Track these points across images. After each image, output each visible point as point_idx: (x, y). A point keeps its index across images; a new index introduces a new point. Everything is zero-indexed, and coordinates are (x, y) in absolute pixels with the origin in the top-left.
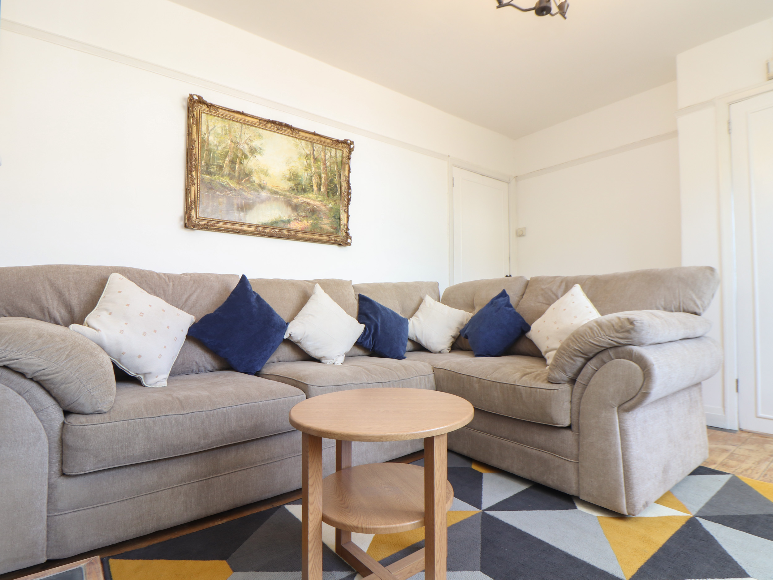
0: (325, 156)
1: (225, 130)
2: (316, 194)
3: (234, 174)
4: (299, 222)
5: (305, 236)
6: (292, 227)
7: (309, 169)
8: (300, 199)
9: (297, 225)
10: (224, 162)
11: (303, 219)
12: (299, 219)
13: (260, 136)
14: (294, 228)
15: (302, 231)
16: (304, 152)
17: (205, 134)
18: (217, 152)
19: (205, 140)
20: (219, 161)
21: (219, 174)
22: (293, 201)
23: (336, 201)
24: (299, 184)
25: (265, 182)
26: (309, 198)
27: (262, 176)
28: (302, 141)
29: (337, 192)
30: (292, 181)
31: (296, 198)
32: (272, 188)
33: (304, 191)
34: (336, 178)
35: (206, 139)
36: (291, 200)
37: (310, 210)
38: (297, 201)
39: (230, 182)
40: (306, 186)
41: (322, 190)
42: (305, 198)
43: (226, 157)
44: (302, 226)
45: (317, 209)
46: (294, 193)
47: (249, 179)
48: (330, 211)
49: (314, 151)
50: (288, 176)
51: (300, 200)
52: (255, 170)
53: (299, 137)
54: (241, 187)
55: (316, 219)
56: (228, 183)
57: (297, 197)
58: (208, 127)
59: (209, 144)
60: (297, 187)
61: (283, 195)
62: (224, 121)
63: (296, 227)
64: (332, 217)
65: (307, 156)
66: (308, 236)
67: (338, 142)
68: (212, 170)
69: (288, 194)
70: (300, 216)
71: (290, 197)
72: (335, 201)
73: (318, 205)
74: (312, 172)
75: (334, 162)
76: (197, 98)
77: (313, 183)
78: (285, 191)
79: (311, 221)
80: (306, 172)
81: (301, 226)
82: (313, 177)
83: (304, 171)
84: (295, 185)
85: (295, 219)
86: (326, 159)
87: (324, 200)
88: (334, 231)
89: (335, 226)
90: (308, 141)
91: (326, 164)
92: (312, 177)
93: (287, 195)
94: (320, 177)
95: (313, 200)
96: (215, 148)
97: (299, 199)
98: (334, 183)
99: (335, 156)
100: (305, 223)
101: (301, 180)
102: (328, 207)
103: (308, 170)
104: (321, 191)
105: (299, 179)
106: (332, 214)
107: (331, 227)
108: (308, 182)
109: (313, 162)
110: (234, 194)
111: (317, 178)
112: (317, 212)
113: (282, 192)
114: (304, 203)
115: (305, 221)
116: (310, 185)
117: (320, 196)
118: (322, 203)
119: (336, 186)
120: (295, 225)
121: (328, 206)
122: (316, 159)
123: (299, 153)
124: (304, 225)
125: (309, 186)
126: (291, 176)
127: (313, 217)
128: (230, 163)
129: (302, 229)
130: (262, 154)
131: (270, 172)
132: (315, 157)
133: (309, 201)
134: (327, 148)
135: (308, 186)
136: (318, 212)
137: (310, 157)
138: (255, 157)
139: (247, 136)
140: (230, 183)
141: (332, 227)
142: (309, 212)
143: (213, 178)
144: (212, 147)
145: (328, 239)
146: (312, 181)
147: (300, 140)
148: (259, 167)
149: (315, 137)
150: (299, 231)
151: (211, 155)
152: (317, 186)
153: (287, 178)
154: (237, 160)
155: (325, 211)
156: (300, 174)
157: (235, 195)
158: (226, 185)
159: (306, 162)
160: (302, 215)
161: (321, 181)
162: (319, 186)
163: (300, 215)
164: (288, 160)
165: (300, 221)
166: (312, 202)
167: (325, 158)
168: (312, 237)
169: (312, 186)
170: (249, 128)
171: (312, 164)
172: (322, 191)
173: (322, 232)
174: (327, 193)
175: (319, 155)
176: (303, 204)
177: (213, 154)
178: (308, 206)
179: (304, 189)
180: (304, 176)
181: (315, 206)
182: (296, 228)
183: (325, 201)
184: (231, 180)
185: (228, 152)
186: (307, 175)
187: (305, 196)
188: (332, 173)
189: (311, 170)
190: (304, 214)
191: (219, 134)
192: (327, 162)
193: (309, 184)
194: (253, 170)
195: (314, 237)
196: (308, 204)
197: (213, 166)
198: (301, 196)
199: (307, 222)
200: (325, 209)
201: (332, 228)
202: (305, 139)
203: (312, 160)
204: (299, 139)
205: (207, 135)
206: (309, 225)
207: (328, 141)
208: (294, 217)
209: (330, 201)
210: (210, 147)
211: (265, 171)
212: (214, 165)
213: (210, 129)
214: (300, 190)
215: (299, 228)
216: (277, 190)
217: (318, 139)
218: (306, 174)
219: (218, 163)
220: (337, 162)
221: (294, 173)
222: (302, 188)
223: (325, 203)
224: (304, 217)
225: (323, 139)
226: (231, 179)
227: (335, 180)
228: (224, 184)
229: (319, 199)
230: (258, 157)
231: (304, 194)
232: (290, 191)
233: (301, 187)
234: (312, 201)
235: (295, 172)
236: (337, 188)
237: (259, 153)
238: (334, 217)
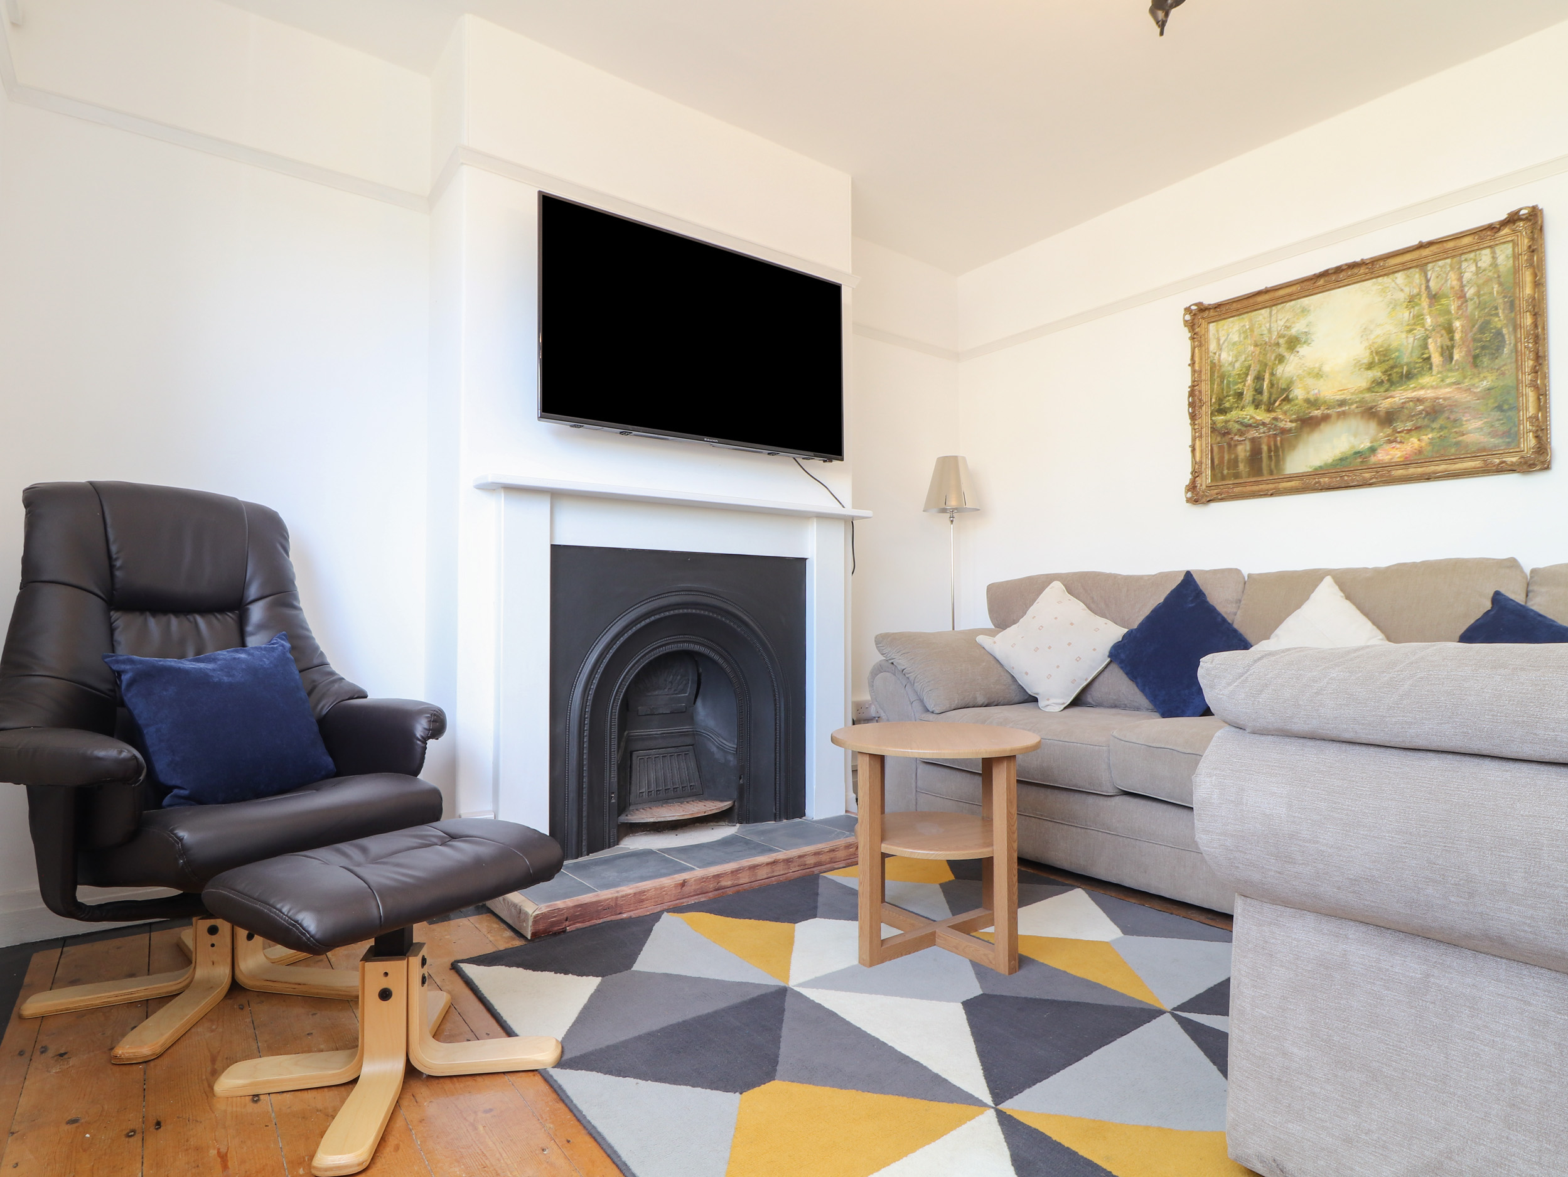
0: (1460, 279)
1: (1243, 332)
2: (1439, 373)
3: (1261, 398)
4: (1398, 446)
5: (1412, 471)
6: (1382, 460)
7: (1418, 324)
8: (1400, 396)
9: (1393, 452)
10: (1244, 385)
11: (1407, 436)
12: (1399, 439)
13: (1305, 311)
14: (1387, 461)
15: (1406, 463)
16: (1402, 296)
17: (1215, 353)
18: (1235, 372)
19: (1215, 363)
20: (1236, 387)
21: (1237, 407)
22: (1381, 406)
23: (1503, 369)
24: (1392, 368)
25: (1316, 391)
26: (1422, 388)
27: (1310, 381)
28: (1396, 275)
29: (1504, 347)
30: (1376, 367)
31: (1387, 398)
32: (1332, 398)
33: (1409, 376)
34: (1497, 315)
35: (1216, 361)
36: (1375, 406)
37: (1427, 412)
38: (1391, 403)
39: (1255, 413)
40: (1412, 365)
41: (1456, 357)
42: (1410, 391)
43: (1247, 375)
44: (1405, 453)
45: (1446, 403)
46: (1382, 389)
47: (1287, 396)
48: (1483, 398)
49: (1428, 281)
50: (1366, 361)
51: (1397, 399)
52: (1298, 375)
53: (1387, 272)
54: (1273, 415)
55: (1441, 428)
56: (1252, 417)
57: (1390, 395)
58: (1218, 339)
59: (1220, 366)
60: (1390, 375)
61: (1356, 402)
62: (1243, 318)
63: (1389, 457)
64: (1491, 411)
65: (1412, 301)
66: (1420, 470)
67: (1493, 229)
68: (1227, 405)
69: (1368, 396)
70: (1399, 432)
71: (1374, 401)
72: (1498, 369)
73: (1448, 395)
74: (1426, 330)
75: (1489, 280)
76: (1196, 308)
77: (1429, 353)
78: (1361, 392)
79: (1430, 436)
80: (1410, 335)
81: (1403, 451)
82: (1429, 338)
83: (1404, 335)
84: (1384, 373)
85: (1390, 442)
86: (1464, 283)
87: (1465, 377)
88: (1501, 441)
89: (1505, 428)
90: (1410, 268)
91: (1465, 294)
92: (1426, 338)
93: (1367, 399)
94: (1450, 331)
95: (1432, 387)
96: (1230, 368)
97: (1394, 397)
98: (1492, 329)
99: (1491, 265)
100: (1412, 444)
101: (1398, 357)
102: (1479, 390)
103: (1416, 329)
104: (1454, 362)
105: (1393, 356)
106: (1491, 403)
107: (1489, 433)
108: (1416, 353)
109: (1427, 307)
110: (1262, 431)
111: (1442, 336)
112: (1444, 411)
113: (1354, 397)
114: (1408, 402)
115: (1412, 439)
116: (1422, 358)
117: (1450, 374)
118: (1458, 386)
119: (1499, 334)
120: (1388, 455)
121: (1477, 388)
122: (1434, 298)
123: (1391, 303)
124: (1411, 447)
125: (1420, 362)
126: (1374, 358)
127: (1434, 425)
128: (1254, 382)
129: (1406, 458)
130: (1309, 342)
131: (1326, 368)
132: (1434, 293)
133: (1421, 393)
134: (1464, 257)
135: (1417, 363)
136: (1448, 410)
137: (1420, 299)
138: (1298, 352)
139: (1281, 323)
140: (1255, 416)
141: (1494, 434)
142: (1424, 418)
143: (1229, 416)
144: (1227, 368)
145: (1479, 466)
146: (1427, 348)
147: (1391, 276)
148: (1306, 369)
149: (1425, 252)
150: (1397, 465)
151: (1225, 382)
152: (1442, 355)
153: (1364, 366)
154: (1265, 372)
155: (1469, 401)
156: (1394, 345)
157: (1264, 433)
158: (1249, 420)
159: (1410, 313)
160: (1406, 428)
161: (1452, 339)
162: (1447, 353)
163: (1399, 430)
164: (1365, 329)
165: (1401, 442)
166: (1429, 394)
167: (1462, 282)
168: (1432, 468)
169: (1429, 358)
170: (1283, 308)
171: (1426, 311)
172: (1457, 360)
173: (1463, 452)
174: (1470, 359)
175: (1443, 285)
176: (1407, 405)
177: (1227, 380)
178: (1420, 405)
179: (1406, 372)
180: (1405, 345)
181: (1440, 398)
182: (1391, 459)
183: (1467, 380)
184: (1257, 409)
185: (1250, 366)
186: (1414, 340)
187: (1411, 386)
188: (1485, 308)
189: (1423, 326)
190: (1409, 425)
191: (1234, 344)
192: (1468, 290)
193: (1419, 358)
194: (1294, 378)
195: (1437, 467)
196: (1419, 400)
197: (1227, 398)
198: (1401, 390)
199: (1419, 440)
200: (1469, 398)
201: (1493, 437)
202: (1405, 267)
203: (1425, 302)
204: (1385, 275)
205: (1217, 354)
206: (1423, 444)
207: (1466, 241)
208: (1385, 437)
209: (1482, 376)
210: (1223, 369)
211: (1316, 370)
212: (1229, 396)
213: (1221, 342)
214: (1398, 379)
215: (1398, 458)
216: (1343, 396)
217: (1436, 251)
218: (1411, 340)
219: (1235, 390)
220: (1499, 277)
221: (1380, 350)
222: (1402, 372)
223: (1467, 383)
224: (1409, 431)
225: (1451, 245)
226: (1257, 407)
227: (1497, 319)
228: (1246, 420)
229: (1448, 381)
230: (1303, 350)
231: (1408, 383)
232: (1373, 387)
233: (1400, 371)
234: (1429, 392)
235: (1382, 346)
236: (1503, 336)
237: (1305, 342)
238: (1500, 408)
